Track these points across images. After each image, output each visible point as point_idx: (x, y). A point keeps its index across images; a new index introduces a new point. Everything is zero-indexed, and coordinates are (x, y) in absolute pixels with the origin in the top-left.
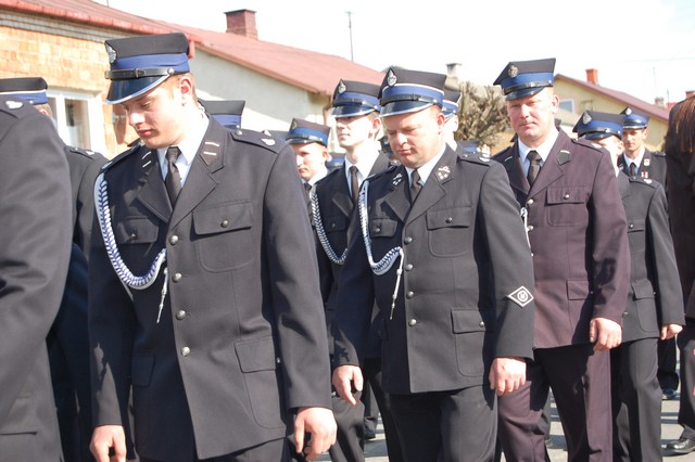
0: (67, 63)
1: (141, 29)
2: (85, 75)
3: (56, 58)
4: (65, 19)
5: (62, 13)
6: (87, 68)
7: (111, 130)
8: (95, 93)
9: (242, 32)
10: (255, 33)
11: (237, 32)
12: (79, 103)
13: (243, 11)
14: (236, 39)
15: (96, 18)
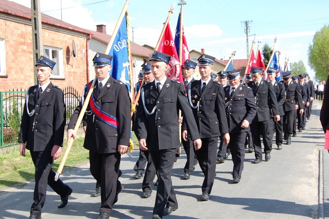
0: (53, 39)
1: (76, 30)
2: (58, 43)
3: (50, 37)
4: (53, 26)
5: (53, 24)
6: (59, 41)
7: (65, 60)
8: (61, 49)
9: (102, 32)
10: (105, 32)
11: (100, 32)
12: (56, 51)
13: (102, 25)
14: (100, 34)
15: (63, 26)
